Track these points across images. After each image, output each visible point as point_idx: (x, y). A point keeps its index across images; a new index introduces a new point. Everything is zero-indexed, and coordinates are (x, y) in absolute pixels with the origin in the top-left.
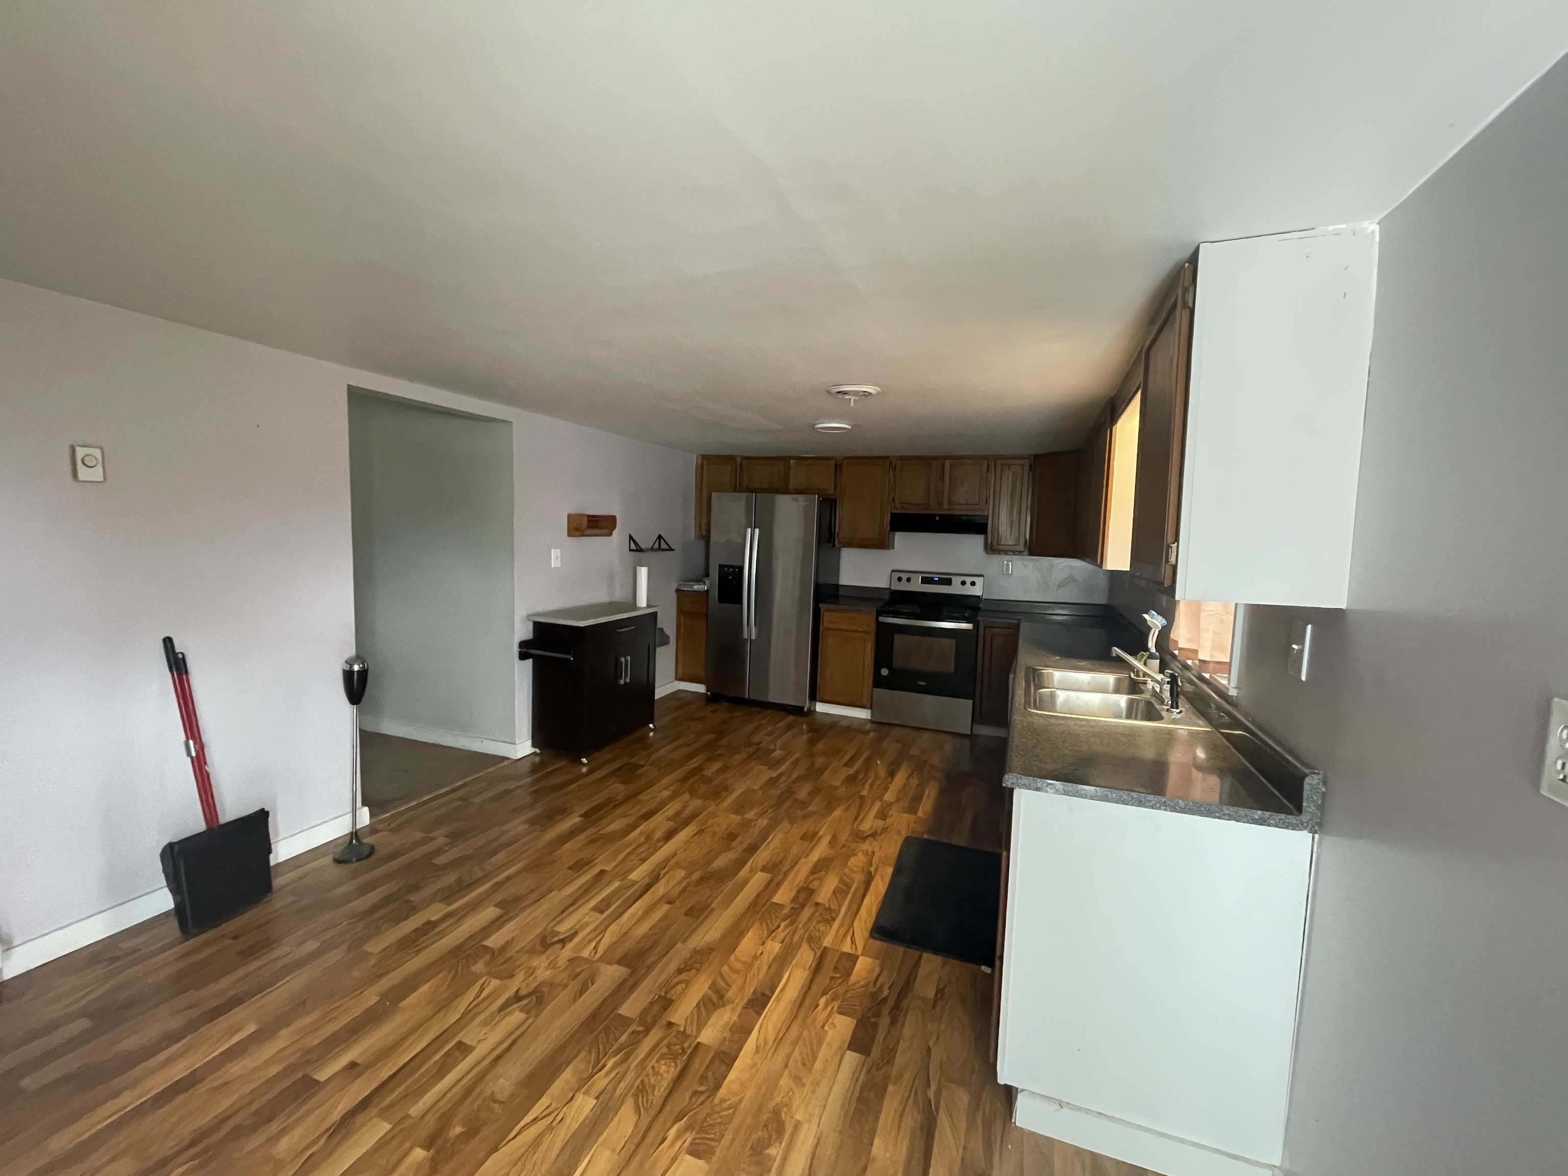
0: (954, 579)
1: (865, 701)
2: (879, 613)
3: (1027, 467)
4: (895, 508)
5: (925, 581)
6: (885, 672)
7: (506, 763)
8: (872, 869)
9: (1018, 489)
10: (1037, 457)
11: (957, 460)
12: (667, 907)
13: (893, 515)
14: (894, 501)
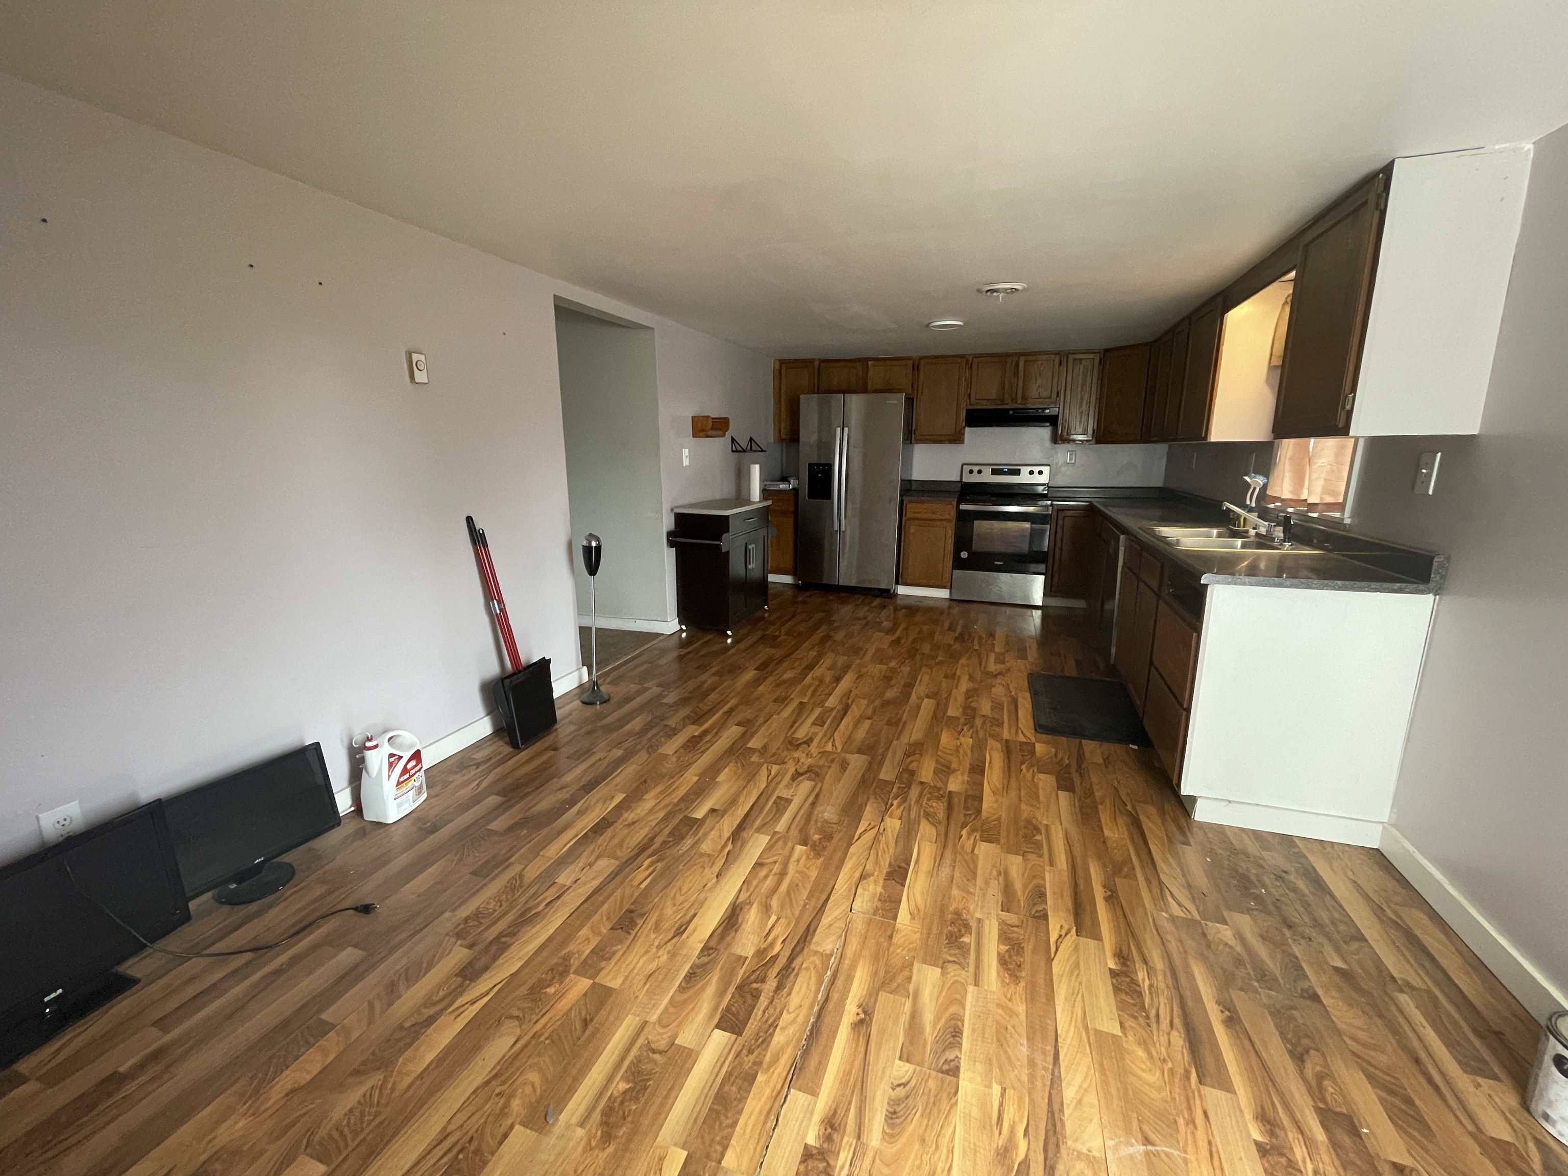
0: (1022, 468)
1: (947, 581)
2: (959, 503)
3: (1097, 361)
4: (971, 405)
5: (995, 472)
6: (964, 555)
7: (661, 638)
8: (1013, 693)
9: (1089, 380)
10: (1106, 351)
11: (1030, 356)
12: (868, 722)
13: (968, 411)
14: (969, 398)
